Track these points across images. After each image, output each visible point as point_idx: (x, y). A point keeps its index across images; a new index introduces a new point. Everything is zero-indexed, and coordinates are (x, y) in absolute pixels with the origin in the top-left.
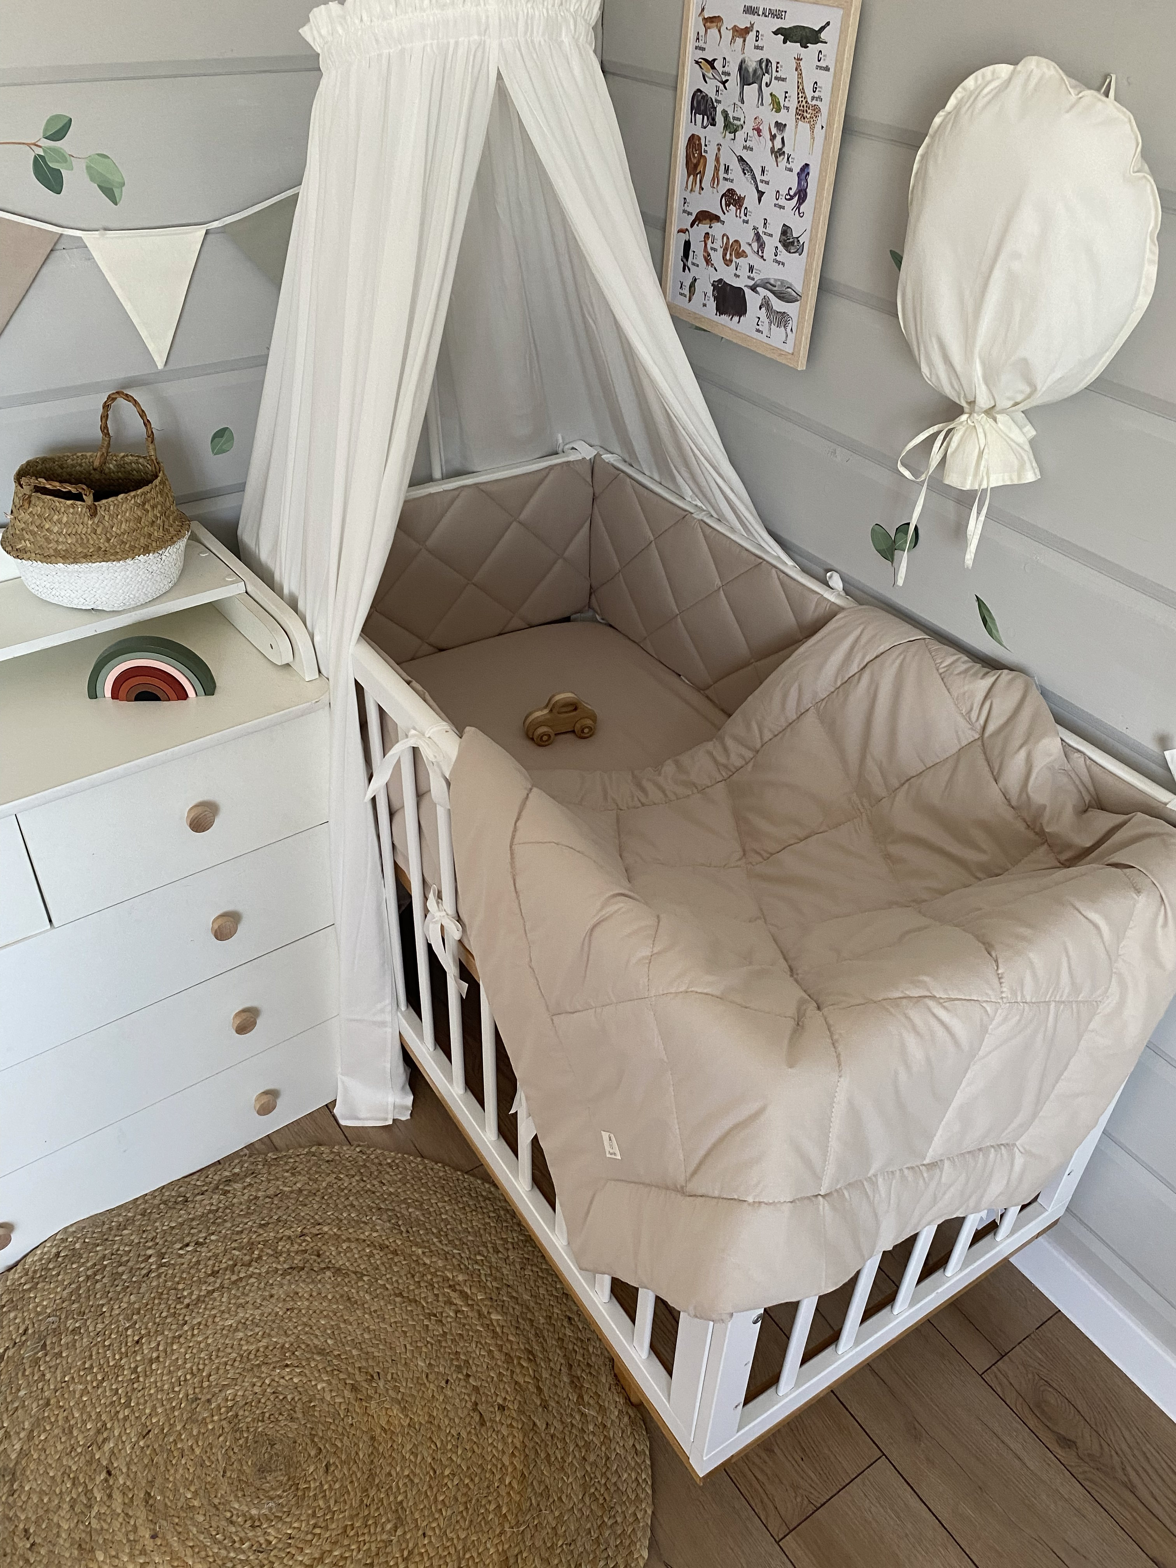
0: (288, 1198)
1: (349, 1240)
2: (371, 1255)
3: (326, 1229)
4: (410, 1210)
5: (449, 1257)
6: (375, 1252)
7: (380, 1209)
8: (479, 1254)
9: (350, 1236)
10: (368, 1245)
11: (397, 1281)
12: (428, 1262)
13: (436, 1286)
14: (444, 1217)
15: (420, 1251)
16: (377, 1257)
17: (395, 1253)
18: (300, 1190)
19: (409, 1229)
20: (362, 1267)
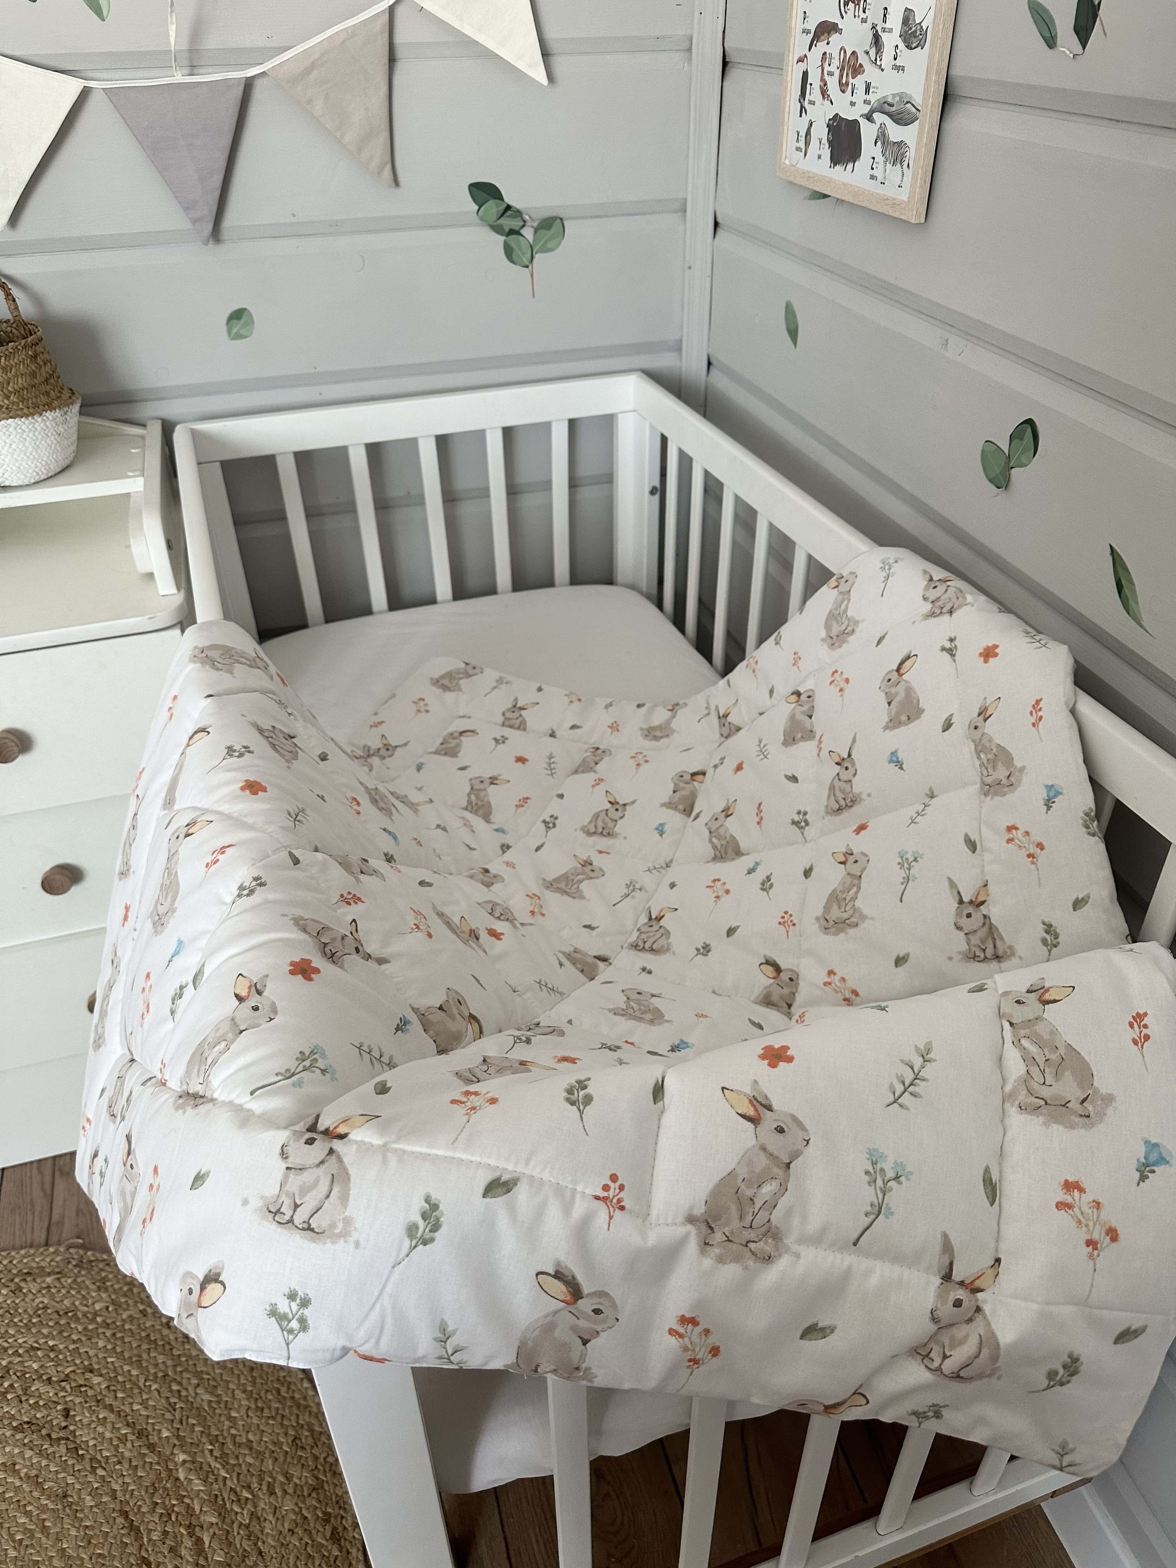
0: (77, 1320)
1: (110, 1408)
2: (123, 1439)
3: (96, 1380)
4: (199, 1391)
5: (211, 1478)
6: (131, 1437)
7: (166, 1375)
8: (249, 1488)
9: (114, 1403)
10: (128, 1425)
11: (133, 1490)
12: (182, 1476)
13: (173, 1518)
14: (234, 1414)
15: (182, 1457)
16: (129, 1445)
17: (152, 1447)
18: (96, 1314)
19: (184, 1418)
20: (105, 1453)
